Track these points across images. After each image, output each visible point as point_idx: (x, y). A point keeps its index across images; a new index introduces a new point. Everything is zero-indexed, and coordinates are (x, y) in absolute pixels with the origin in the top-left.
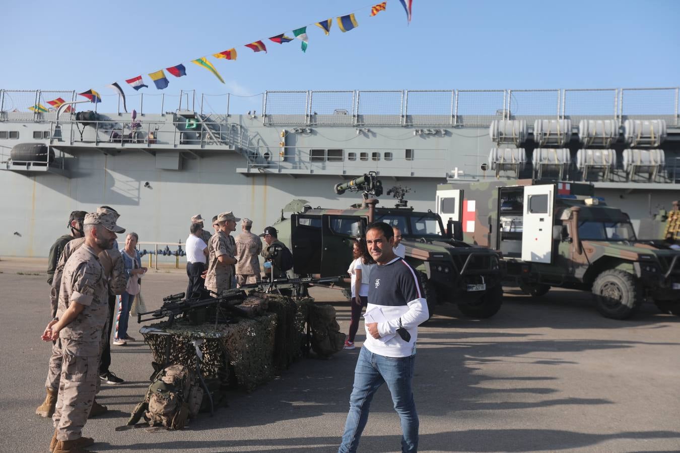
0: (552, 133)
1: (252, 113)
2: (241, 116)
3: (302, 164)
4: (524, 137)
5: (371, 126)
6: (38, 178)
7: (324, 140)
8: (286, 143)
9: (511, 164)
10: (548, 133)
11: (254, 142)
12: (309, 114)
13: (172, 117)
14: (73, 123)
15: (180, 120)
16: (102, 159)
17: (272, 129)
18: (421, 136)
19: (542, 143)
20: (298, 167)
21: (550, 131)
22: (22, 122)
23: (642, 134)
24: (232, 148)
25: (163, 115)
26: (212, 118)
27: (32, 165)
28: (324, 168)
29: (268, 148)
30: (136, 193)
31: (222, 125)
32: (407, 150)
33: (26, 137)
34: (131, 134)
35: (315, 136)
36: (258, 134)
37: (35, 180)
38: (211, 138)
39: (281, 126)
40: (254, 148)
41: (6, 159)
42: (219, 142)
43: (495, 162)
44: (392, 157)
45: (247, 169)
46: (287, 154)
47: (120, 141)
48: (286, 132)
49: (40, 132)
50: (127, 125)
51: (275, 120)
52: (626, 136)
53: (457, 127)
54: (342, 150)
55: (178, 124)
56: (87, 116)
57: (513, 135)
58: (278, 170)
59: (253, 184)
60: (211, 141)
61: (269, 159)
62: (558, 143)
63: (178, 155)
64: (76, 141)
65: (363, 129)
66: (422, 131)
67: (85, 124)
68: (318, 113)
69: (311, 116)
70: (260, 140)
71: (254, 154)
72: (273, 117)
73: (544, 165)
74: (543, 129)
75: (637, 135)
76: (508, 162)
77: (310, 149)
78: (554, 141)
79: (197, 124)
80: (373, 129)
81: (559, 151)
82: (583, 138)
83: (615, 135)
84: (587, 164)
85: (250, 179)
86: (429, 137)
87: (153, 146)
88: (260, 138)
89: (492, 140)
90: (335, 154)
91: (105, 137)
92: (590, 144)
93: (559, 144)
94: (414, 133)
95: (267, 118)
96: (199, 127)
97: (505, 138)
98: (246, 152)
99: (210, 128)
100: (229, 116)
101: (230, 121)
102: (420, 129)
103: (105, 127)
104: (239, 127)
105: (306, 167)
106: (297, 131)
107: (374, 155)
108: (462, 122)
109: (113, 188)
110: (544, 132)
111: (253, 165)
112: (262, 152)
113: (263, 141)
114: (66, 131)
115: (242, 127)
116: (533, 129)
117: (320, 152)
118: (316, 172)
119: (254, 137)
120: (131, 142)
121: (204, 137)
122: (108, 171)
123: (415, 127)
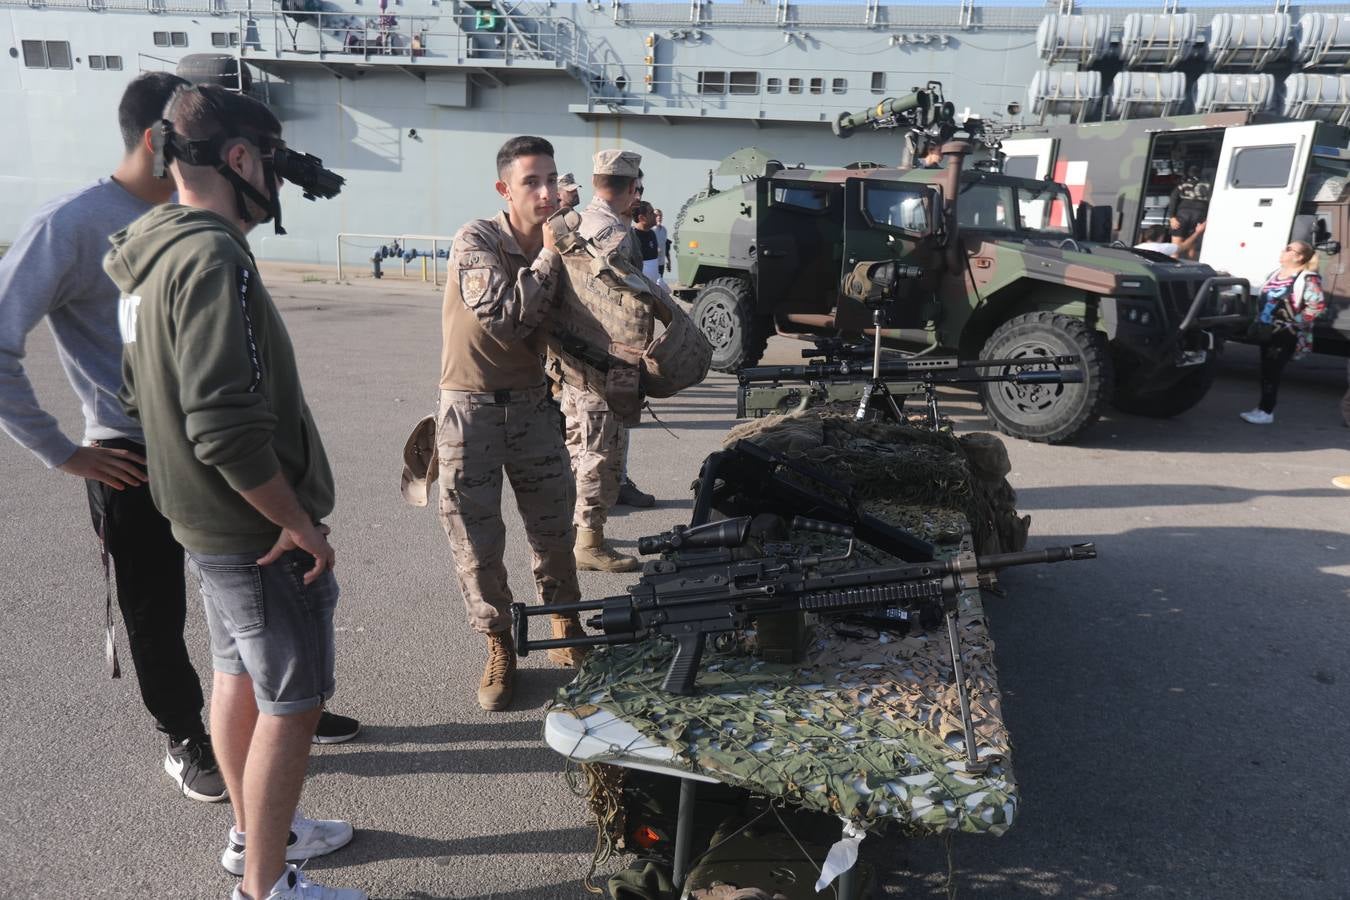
0: (1157, 40)
2: (573, 6)
3: (684, 99)
4: (1102, 48)
5: (810, 28)
7: (725, 54)
8: (656, 58)
9: (1072, 102)
10: (1151, 40)
11: (599, 57)
12: (699, 3)
13: (450, 6)
14: (277, 17)
15: (465, 11)
16: (331, 87)
17: (632, 31)
18: (902, 47)
19: (1137, 60)
20: (677, 104)
21: (1155, 38)
22: (191, 15)
23: (1333, 41)
24: (562, 65)
25: (434, 3)
26: (523, 9)
28: (723, 106)
29: (623, 66)
30: (393, 149)
31: (541, 23)
32: (875, 75)
33: (200, 43)
34: (380, 39)
35: (709, 46)
36: (605, 41)
38: (522, 47)
39: (648, 26)
40: (598, 68)
42: (536, 54)
43: (1042, 98)
44: (846, 86)
45: (587, 106)
46: (658, 82)
47: (361, 52)
48: (657, 37)
49: (222, 34)
50: (372, 21)
51: (636, 14)
52: (1302, 46)
53: (970, 30)
54: (755, 73)
55: (463, 18)
56: (300, 3)
57: (1082, 44)
58: (643, 108)
59: (597, 135)
60: (522, 53)
61: (626, 89)
62: (1164, 61)
63: (464, 79)
64: (285, 51)
65: (796, 33)
66: (905, 37)
67: (299, 19)
69: (702, 6)
70: (610, 54)
71: (599, 78)
72: (633, 9)
73: (1133, 103)
74: (1143, 31)
75: (1325, 44)
76: (1068, 97)
77: (703, 70)
78: (1158, 56)
79: (496, 19)
80: (813, 34)
81: (1165, 76)
82: (1216, 50)
83: (1281, 44)
84: (1216, 102)
85: (591, 125)
86: (916, 51)
87: (421, 61)
88: (608, 48)
89: (1040, 54)
90: (744, 81)
91: (335, 44)
92: (1227, 63)
93: (1167, 63)
94: (891, 41)
95: (621, 10)
96: (500, 24)
97: (1067, 51)
98: (585, 74)
99: (520, 29)
100: (552, 5)
101: (555, 14)
102: (901, 34)
103: (333, 25)
104: (571, 28)
105: (690, 102)
107: (816, 82)
108: (980, 21)
109: (357, 141)
110: (1143, 39)
111: (598, 98)
112: (613, 76)
113: (615, 55)
114: (266, 30)
115: (577, 28)
116: (1121, 34)
117: (718, 76)
118: (713, 113)
119: (599, 46)
120: (381, 52)
121: (509, 46)
122: (344, 107)
123: (893, 30)
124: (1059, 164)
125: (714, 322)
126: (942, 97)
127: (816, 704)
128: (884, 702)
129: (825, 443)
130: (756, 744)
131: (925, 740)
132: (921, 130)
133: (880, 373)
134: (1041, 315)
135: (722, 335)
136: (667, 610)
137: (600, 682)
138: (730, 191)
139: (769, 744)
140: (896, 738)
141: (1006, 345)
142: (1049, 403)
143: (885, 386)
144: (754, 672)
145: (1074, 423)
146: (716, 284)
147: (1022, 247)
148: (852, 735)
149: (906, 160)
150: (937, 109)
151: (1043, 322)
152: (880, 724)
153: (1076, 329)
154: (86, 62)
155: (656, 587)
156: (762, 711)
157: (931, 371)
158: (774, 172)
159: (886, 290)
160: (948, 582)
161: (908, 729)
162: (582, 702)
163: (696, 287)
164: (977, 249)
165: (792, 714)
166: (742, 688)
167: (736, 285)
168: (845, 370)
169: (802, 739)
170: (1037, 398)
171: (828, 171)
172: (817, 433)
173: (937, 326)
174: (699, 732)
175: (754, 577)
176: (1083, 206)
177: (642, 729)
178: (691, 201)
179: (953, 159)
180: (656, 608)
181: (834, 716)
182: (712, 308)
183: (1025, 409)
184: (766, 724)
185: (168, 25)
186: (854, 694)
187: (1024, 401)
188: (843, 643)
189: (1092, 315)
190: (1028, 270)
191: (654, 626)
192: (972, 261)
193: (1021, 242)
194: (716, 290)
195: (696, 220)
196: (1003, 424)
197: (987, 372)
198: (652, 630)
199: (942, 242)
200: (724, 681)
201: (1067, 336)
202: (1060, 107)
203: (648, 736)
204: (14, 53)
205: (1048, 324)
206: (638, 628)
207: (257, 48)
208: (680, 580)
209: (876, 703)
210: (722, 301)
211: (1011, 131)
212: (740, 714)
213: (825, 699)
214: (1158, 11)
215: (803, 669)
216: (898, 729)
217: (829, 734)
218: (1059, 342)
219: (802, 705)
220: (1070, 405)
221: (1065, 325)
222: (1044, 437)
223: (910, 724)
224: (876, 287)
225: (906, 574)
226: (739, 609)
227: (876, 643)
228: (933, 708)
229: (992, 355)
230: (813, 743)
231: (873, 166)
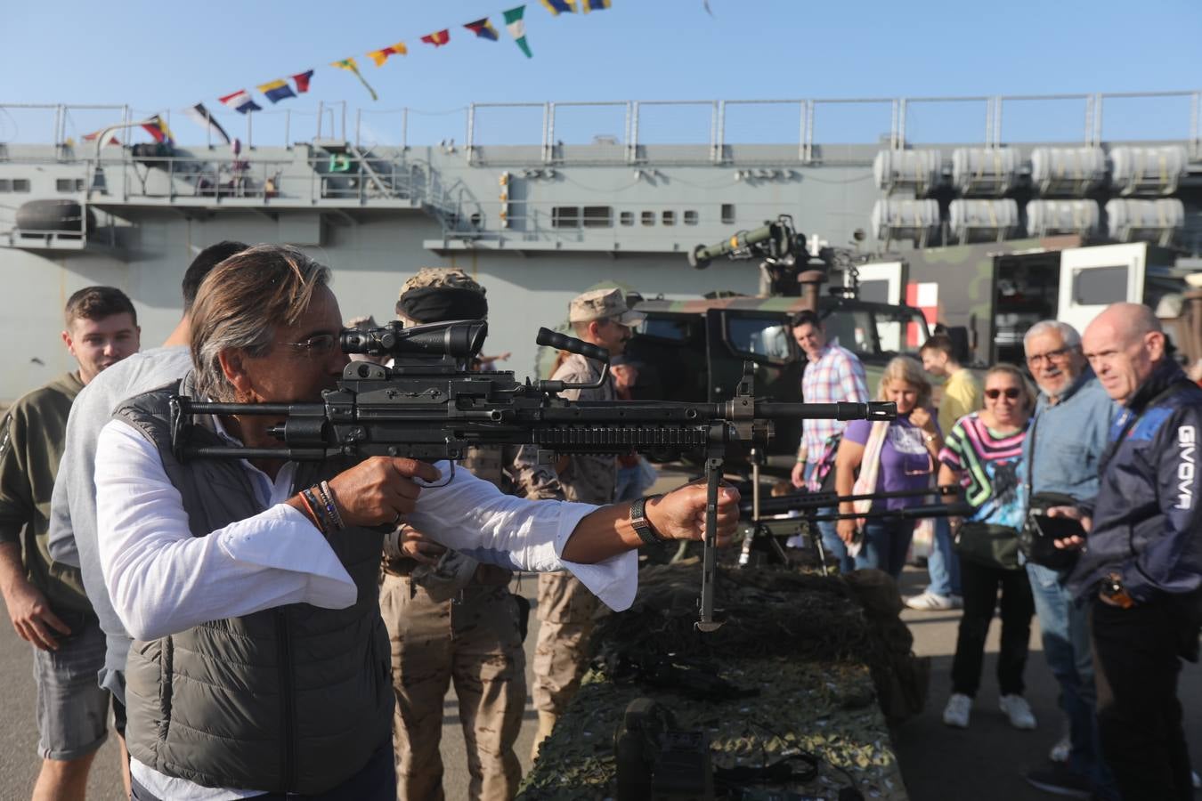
0: (986, 172)
1: (448, 142)
2: (429, 150)
3: (539, 233)
4: (936, 179)
5: (659, 165)
6: (68, 262)
7: (578, 190)
8: (511, 195)
9: (914, 228)
10: (979, 172)
11: (454, 196)
12: (550, 144)
13: (305, 150)
14: (127, 164)
15: (319, 155)
16: (179, 230)
17: (485, 171)
18: (748, 181)
19: (969, 190)
20: (533, 239)
21: (983, 169)
22: (35, 163)
23: (1144, 172)
24: (416, 205)
25: (289, 148)
26: (378, 153)
27: (55, 238)
28: (580, 239)
29: (478, 205)
31: (396, 165)
32: (724, 206)
33: (44, 189)
34: (232, 182)
35: (562, 184)
36: (460, 182)
37: (63, 266)
38: (376, 188)
39: (501, 166)
40: (452, 205)
41: (8, 227)
42: (391, 194)
43: (886, 226)
44: (697, 218)
45: (442, 242)
46: (514, 216)
47: (212, 195)
48: (510, 177)
49: (69, 180)
50: (224, 166)
51: (489, 156)
52: (1116, 176)
53: (811, 165)
54: (608, 208)
55: (318, 163)
56: (151, 150)
57: (917, 176)
58: (498, 243)
60: (377, 193)
61: (481, 225)
62: (995, 189)
63: (317, 219)
64: (133, 195)
65: (646, 170)
66: (750, 172)
67: (149, 164)
68: (565, 143)
69: (553, 148)
70: (464, 194)
71: (453, 215)
72: (487, 151)
73: (971, 228)
74: (971, 165)
75: (1137, 174)
76: (909, 224)
77: (557, 206)
78: (988, 186)
79: (350, 162)
80: (663, 171)
81: (998, 204)
82: (1040, 181)
83: (1098, 175)
84: (1047, 226)
85: (447, 260)
86: (762, 183)
87: (274, 203)
88: (463, 187)
89: (878, 185)
90: (597, 215)
91: (188, 188)
92: (1053, 191)
93: (997, 192)
94: (737, 176)
95: (475, 153)
96: (354, 167)
97: (903, 182)
98: (440, 211)
99: (375, 171)
100: (407, 148)
101: (410, 157)
102: (746, 169)
103: (185, 171)
104: (426, 169)
105: (546, 236)
107: (667, 214)
108: (819, 156)
110: (972, 171)
112: (468, 212)
113: (469, 192)
114: (114, 177)
115: (431, 170)
116: (951, 166)
117: (571, 211)
118: (567, 246)
119: (456, 186)
120: (233, 195)
121: (364, 186)
122: (193, 248)
123: (738, 166)
124: (910, 287)
126: (793, 229)
132: (776, 259)
133: (761, 513)
143: (767, 528)
149: (764, 289)
150: (790, 240)
171: (687, 300)
176: (939, 327)
179: (810, 287)
185: (10, 172)
202: (902, 233)
207: (104, 192)
214: (982, 146)
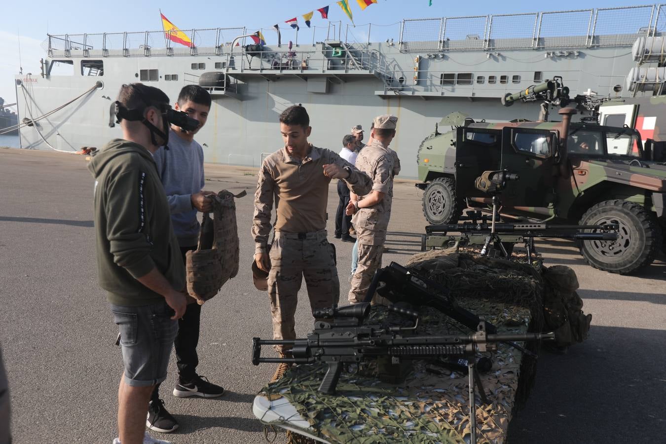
1: (390, 40)
2: (380, 44)
3: (433, 87)
5: (501, 50)
6: (218, 101)
7: (454, 65)
8: (420, 67)
9: (654, 84)
11: (391, 68)
12: (443, 40)
13: (321, 46)
14: (243, 55)
15: (327, 48)
16: (265, 85)
17: (408, 55)
18: (552, 58)
20: (429, 90)
22: (207, 55)
24: (372, 72)
25: (314, 45)
26: (355, 47)
27: (214, 90)
28: (453, 91)
29: (402, 72)
31: (363, 52)
32: (536, 73)
33: (210, 68)
34: (288, 62)
35: (447, 61)
36: (395, 60)
37: (216, 102)
38: (353, 64)
39: (416, 52)
40: (390, 73)
42: (360, 67)
43: (635, 82)
44: (520, 79)
45: (384, 92)
46: (420, 79)
47: (278, 69)
48: (420, 58)
49: (220, 63)
50: (285, 55)
51: (410, 47)
53: (592, 48)
54: (471, 74)
55: (326, 52)
56: (254, 48)
57: (661, 52)
58: (412, 92)
59: (389, 106)
60: (354, 67)
61: (404, 83)
63: (325, 80)
64: (245, 69)
65: (493, 53)
66: (554, 53)
67: (253, 55)
68: (450, 39)
69: (444, 42)
70: (396, 66)
71: (390, 78)
72: (409, 44)
76: (651, 81)
77: (442, 73)
79: (342, 51)
80: (502, 53)
85: (386, 101)
86: (560, 60)
87: (306, 72)
88: (396, 63)
89: (634, 58)
90: (465, 78)
91: (267, 65)
94: (546, 55)
95: (403, 45)
96: (344, 54)
97: (651, 56)
98: (384, 76)
99: (353, 56)
100: (369, 44)
101: (370, 48)
102: (551, 52)
103: (267, 57)
104: (378, 54)
105: (436, 89)
106: (430, 56)
107: (503, 77)
108: (598, 42)
109: (274, 109)
111: (389, 88)
112: (397, 77)
113: (398, 66)
114: (238, 61)
115: (380, 54)
117: (451, 76)
118: (447, 94)
119: (391, 63)
120: (288, 68)
121: (348, 63)
122: (270, 94)
123: (546, 50)
124: (638, 118)
125: (435, 200)
126: (562, 84)
127: (399, 407)
128: (438, 411)
129: (459, 266)
130: (357, 426)
131: (452, 436)
132: (550, 102)
133: (496, 230)
134: (615, 202)
135: (439, 207)
136: (324, 348)
137: (289, 383)
138: (446, 133)
139: (362, 427)
140: (436, 433)
141: (595, 217)
142: (621, 251)
143: (498, 237)
144: (373, 387)
145: (636, 263)
146: (437, 181)
147: (606, 164)
148: (411, 428)
149: (541, 117)
150: (559, 91)
151: (617, 205)
152: (430, 424)
153: (637, 210)
154: (164, 77)
155: (320, 336)
156: (367, 408)
157: (531, 230)
158: (469, 124)
159: (498, 186)
160: (469, 347)
161: (445, 429)
162: (275, 392)
163: (428, 182)
164: (578, 165)
165: (382, 412)
166: (363, 395)
167: (446, 182)
168: (479, 228)
169: (382, 426)
170: (613, 248)
171: (496, 122)
172: (455, 261)
173: (555, 206)
174: (327, 415)
175: (366, 335)
176: (649, 142)
177: (299, 410)
178: (427, 139)
179: (565, 117)
180: (319, 346)
181: (406, 416)
182: (434, 193)
183: (606, 254)
184: (365, 415)
185: (197, 60)
186: (422, 405)
187: (605, 249)
188: (429, 376)
189: (649, 202)
190: (608, 177)
191: (317, 356)
192: (575, 171)
193: (605, 162)
194: (437, 184)
195: (428, 148)
196: (592, 262)
197: (583, 231)
198: (316, 358)
199: (557, 161)
200: (355, 389)
201: (631, 213)
202: (646, 86)
203: (300, 414)
204: (137, 75)
205: (620, 207)
206: (310, 357)
207: (234, 69)
208: (331, 333)
209: (433, 412)
210: (440, 190)
211: (602, 102)
212: (354, 409)
213: (405, 405)
215: (399, 388)
216: (439, 428)
217: (398, 426)
218: (627, 217)
219: (391, 407)
220: (633, 253)
221: (630, 208)
222: (617, 271)
223: (447, 426)
224: (493, 184)
225: (446, 340)
226: (359, 351)
227: (448, 378)
228: (465, 418)
229: (586, 223)
230: (387, 429)
231: (526, 121)
